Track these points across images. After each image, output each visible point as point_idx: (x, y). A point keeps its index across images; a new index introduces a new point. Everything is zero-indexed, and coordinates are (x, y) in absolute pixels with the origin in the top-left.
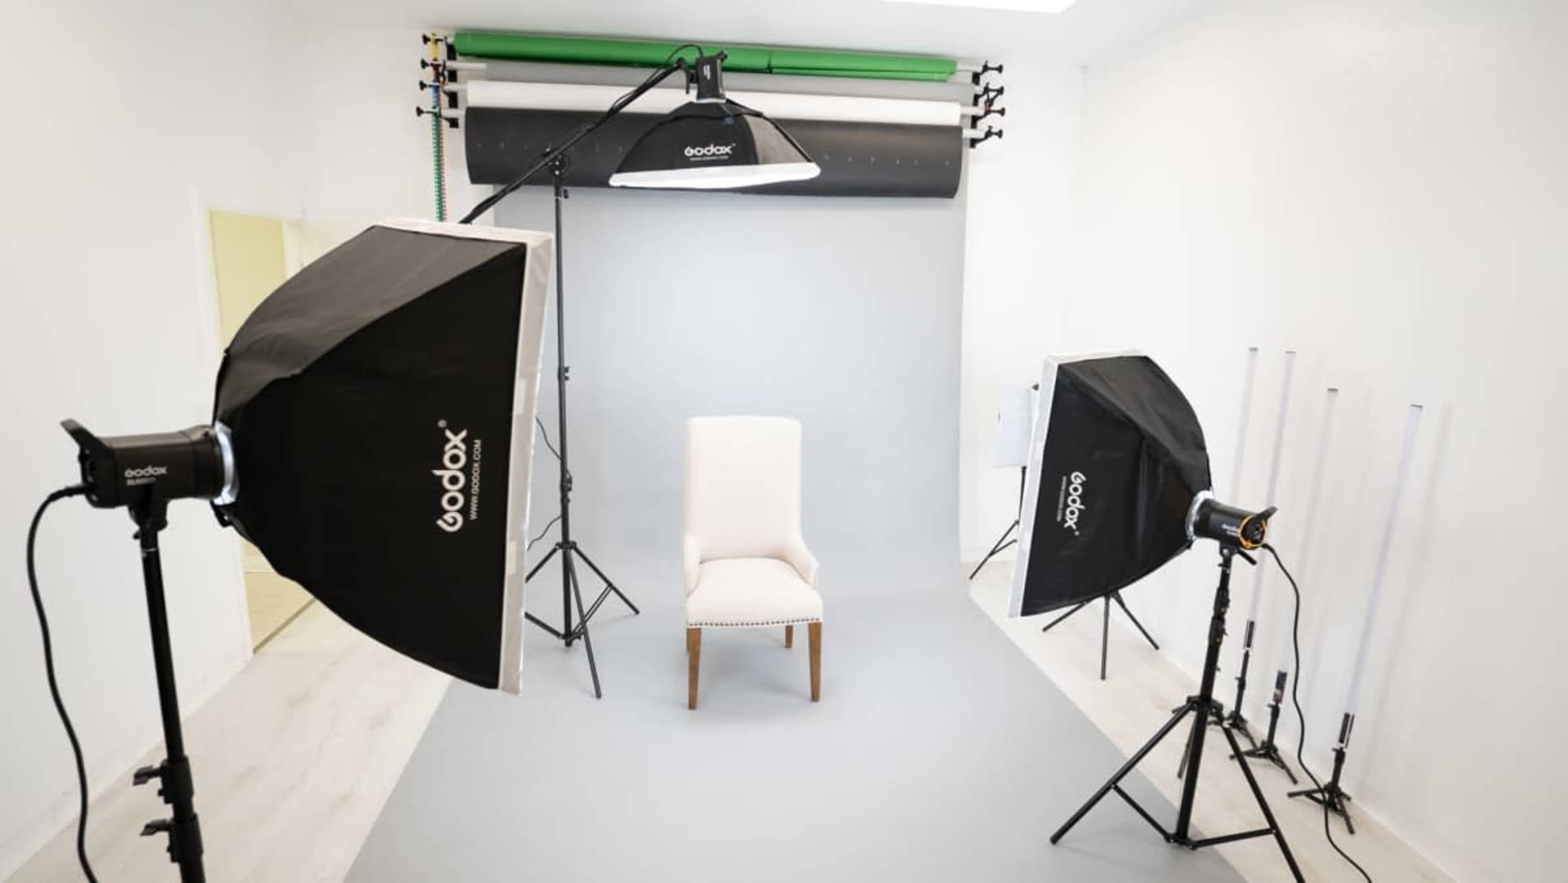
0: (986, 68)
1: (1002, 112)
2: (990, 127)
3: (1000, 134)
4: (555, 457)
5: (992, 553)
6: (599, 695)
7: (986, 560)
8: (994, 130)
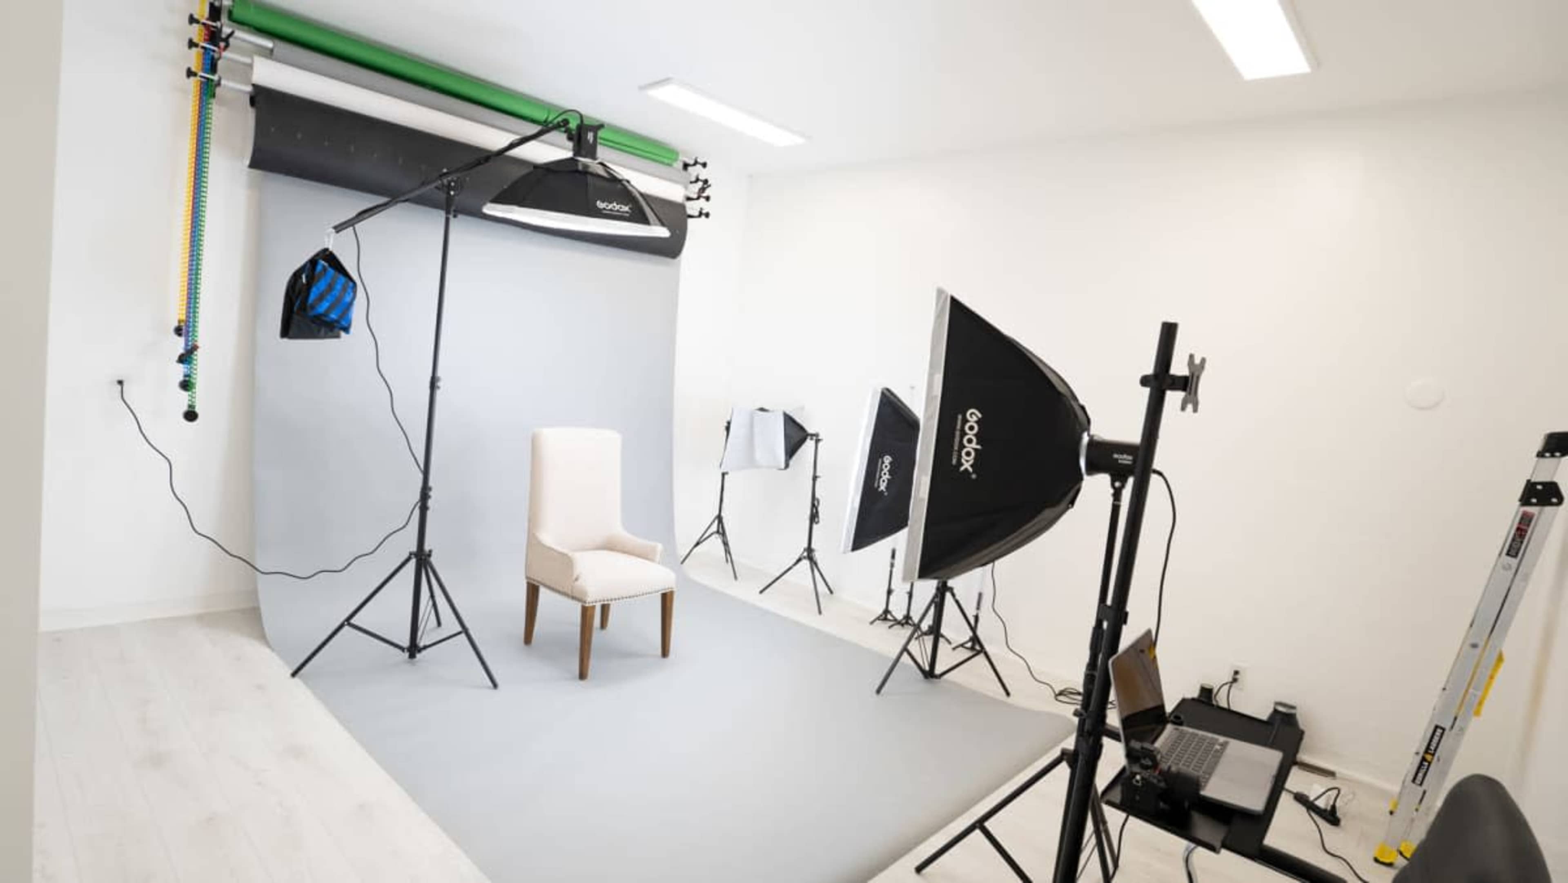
0: (696, 163)
1: (708, 198)
2: (701, 209)
3: (707, 215)
4: (418, 470)
5: (698, 544)
6: (495, 686)
7: (691, 551)
8: (704, 212)
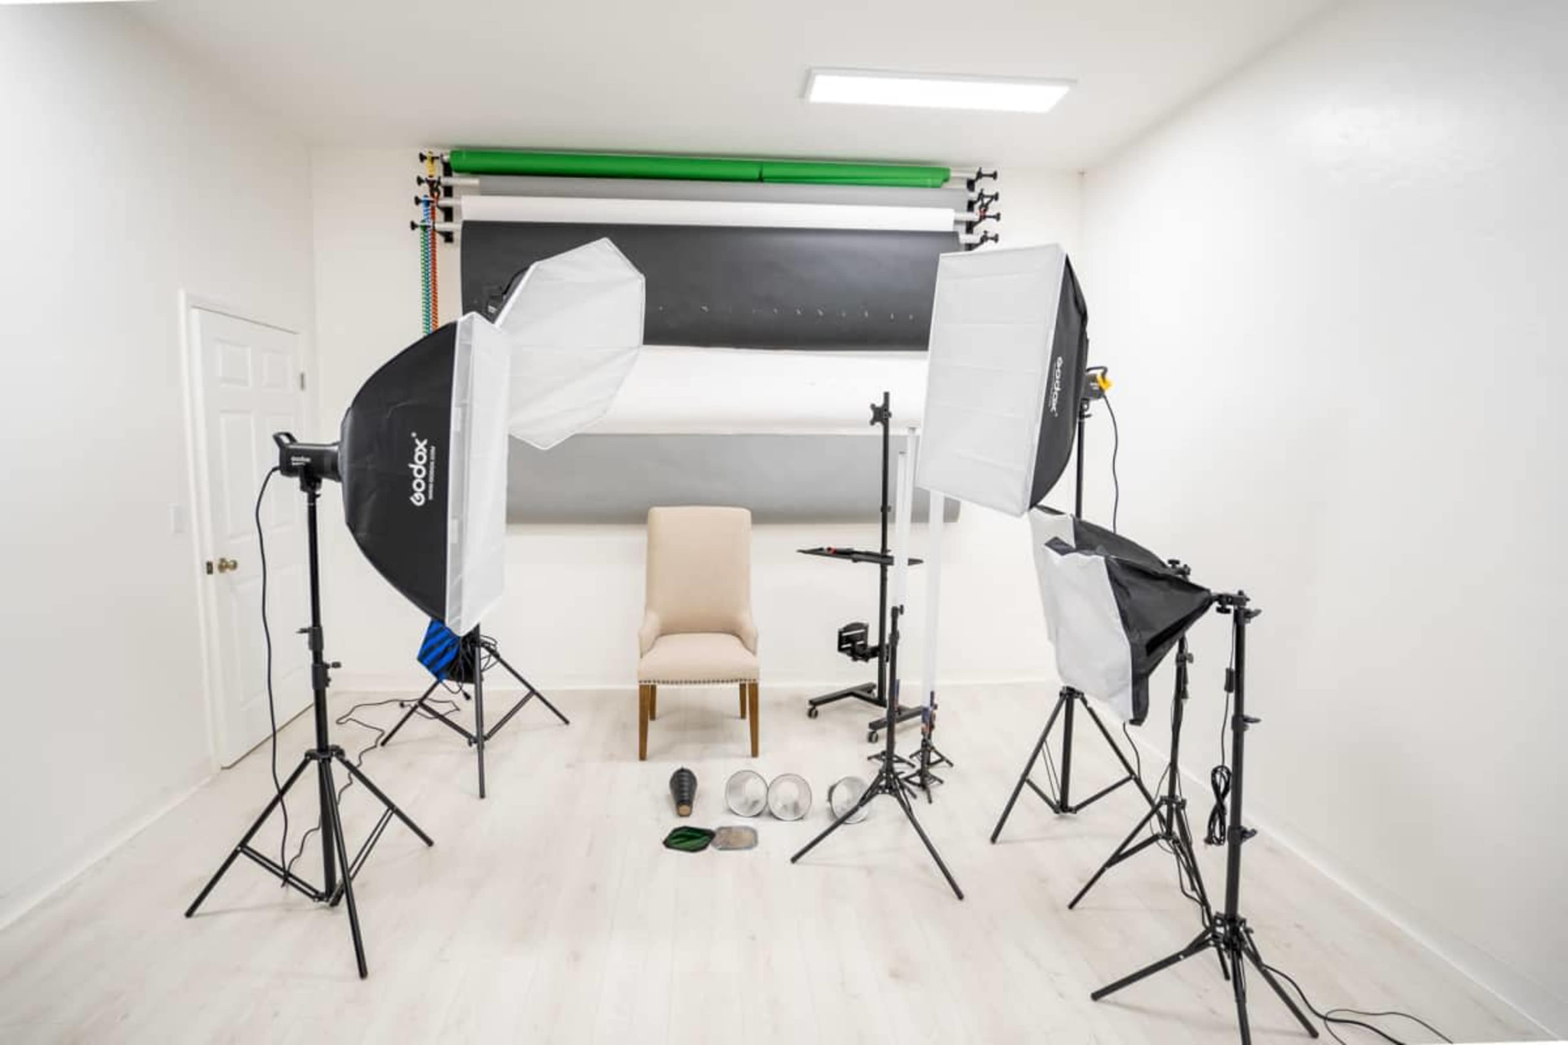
0: (980, 175)
1: (998, 217)
2: (986, 232)
3: (995, 239)
8: (990, 235)
